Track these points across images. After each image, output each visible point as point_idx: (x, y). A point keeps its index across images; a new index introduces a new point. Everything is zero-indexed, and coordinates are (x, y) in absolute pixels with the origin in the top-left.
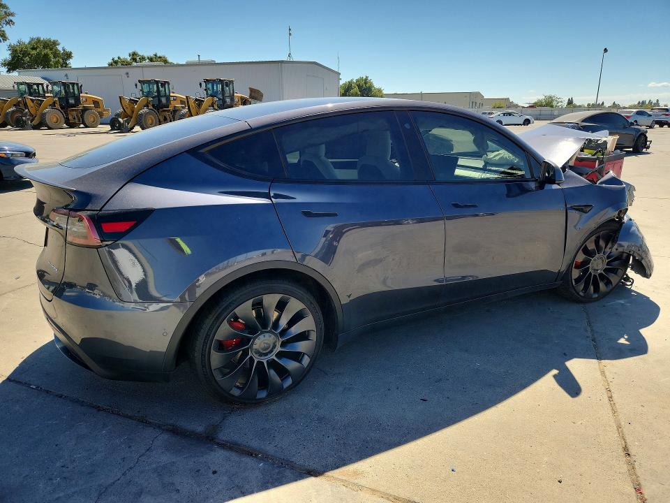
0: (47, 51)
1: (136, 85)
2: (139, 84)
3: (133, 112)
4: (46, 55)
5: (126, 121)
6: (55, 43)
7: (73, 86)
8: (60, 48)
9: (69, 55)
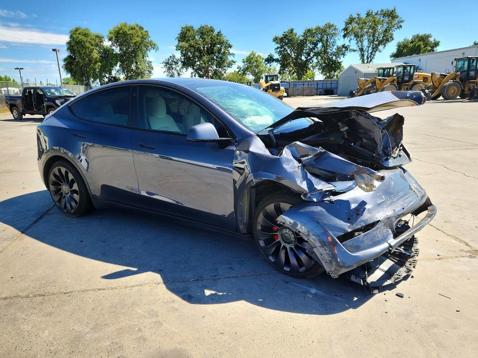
0: (421, 43)
1: (452, 63)
2: (455, 62)
3: (440, 84)
4: (419, 46)
5: (430, 92)
6: (428, 36)
7: (411, 68)
8: (431, 39)
9: (436, 44)
